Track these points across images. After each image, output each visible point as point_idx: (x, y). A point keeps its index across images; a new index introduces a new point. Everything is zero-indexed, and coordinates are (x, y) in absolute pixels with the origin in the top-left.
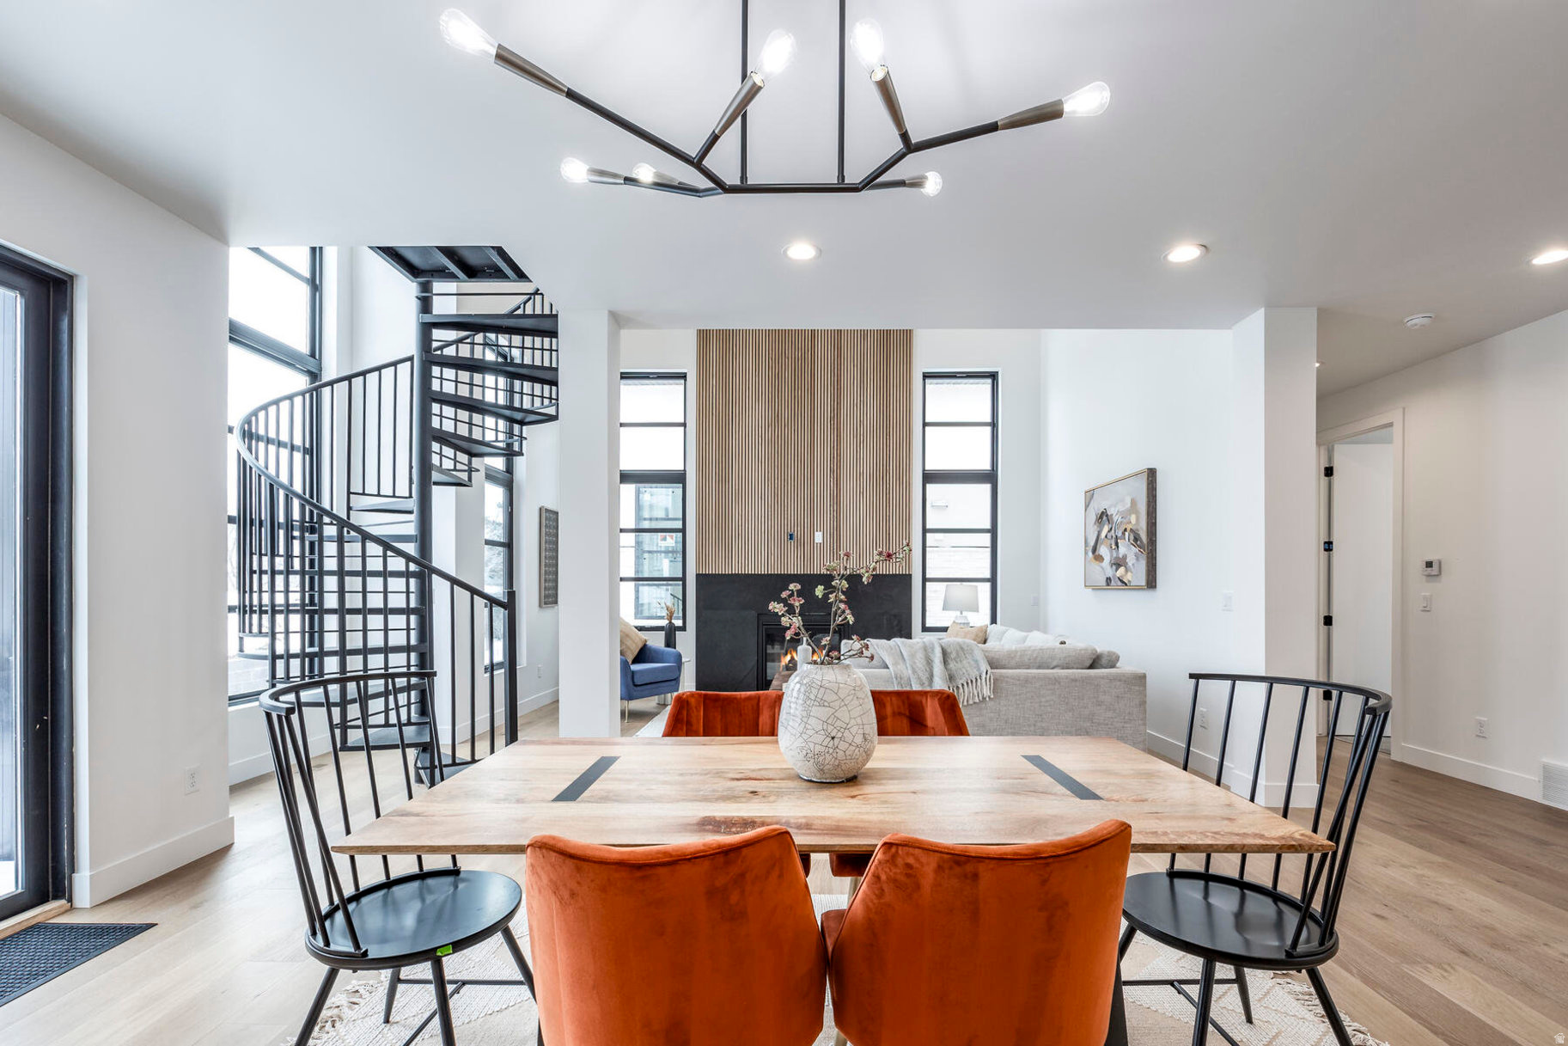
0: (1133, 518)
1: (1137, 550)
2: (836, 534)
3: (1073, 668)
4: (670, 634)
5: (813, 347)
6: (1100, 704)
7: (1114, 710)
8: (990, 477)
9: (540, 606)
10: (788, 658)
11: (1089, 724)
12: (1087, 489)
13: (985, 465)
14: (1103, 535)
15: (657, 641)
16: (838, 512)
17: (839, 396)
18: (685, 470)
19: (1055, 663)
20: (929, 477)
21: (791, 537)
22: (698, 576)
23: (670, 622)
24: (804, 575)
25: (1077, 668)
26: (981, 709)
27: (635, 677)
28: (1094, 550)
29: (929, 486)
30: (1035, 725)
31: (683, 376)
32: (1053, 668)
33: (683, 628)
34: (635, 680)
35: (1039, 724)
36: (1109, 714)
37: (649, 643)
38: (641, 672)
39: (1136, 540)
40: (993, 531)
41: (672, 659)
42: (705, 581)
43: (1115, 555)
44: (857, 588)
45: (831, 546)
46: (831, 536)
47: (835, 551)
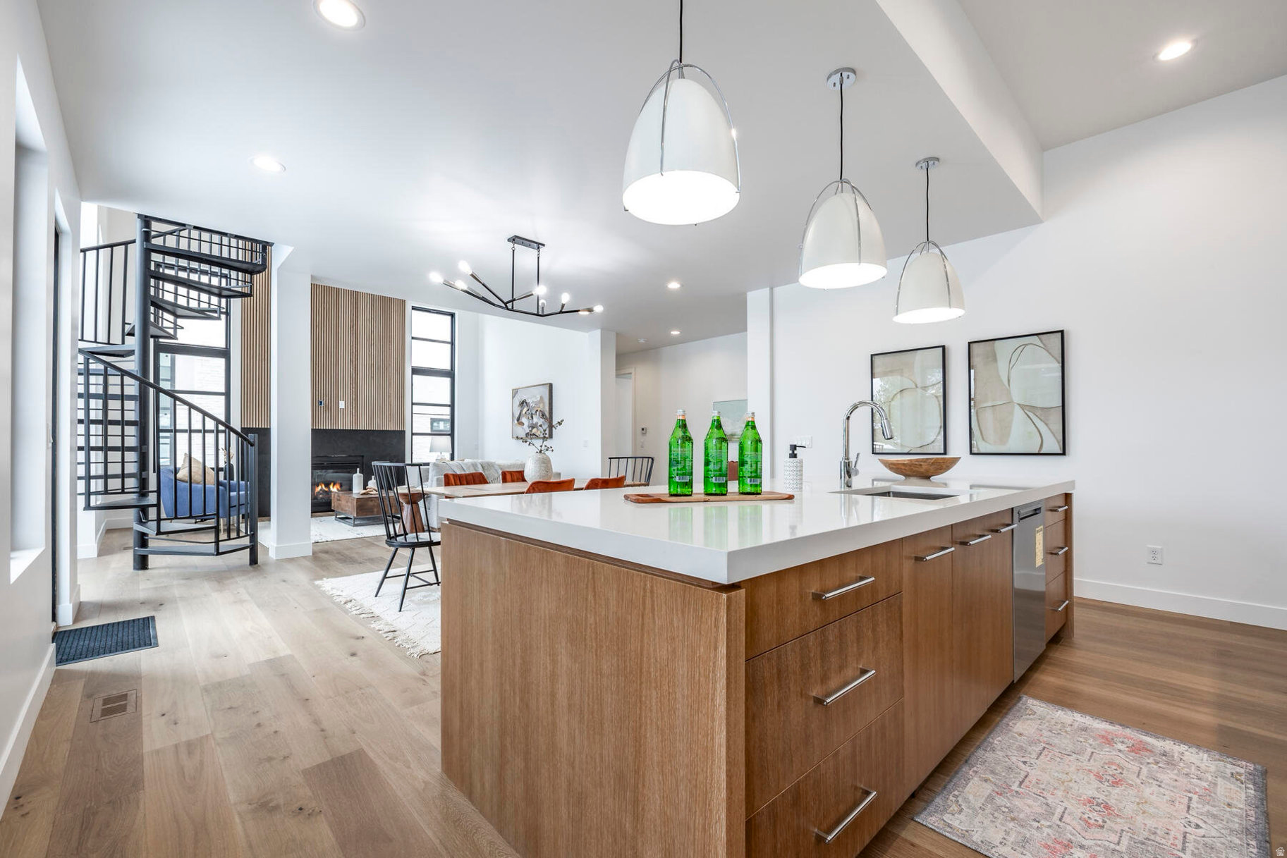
0: (541, 405)
1: (543, 420)
2: (354, 402)
8: (450, 374)
12: (514, 388)
13: (448, 367)
14: (524, 412)
17: (357, 312)
18: (228, 348)
20: (416, 371)
21: (321, 403)
22: (244, 429)
24: (331, 430)
28: (518, 420)
29: (415, 377)
39: (543, 415)
40: (452, 406)
43: (531, 422)
44: (369, 438)
45: (351, 411)
46: (351, 404)
47: (354, 414)
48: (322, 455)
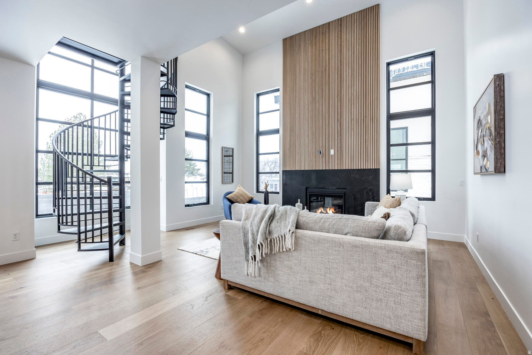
0: (489, 119)
1: (491, 142)
2: (340, 150)
3: (361, 236)
4: (267, 195)
6: (378, 269)
7: (392, 278)
8: (430, 112)
9: (222, 183)
11: (367, 285)
14: (479, 136)
16: (341, 139)
19: (346, 231)
21: (320, 153)
22: (283, 171)
23: (266, 190)
24: (325, 170)
25: (365, 237)
26: (289, 257)
28: (477, 147)
30: (325, 276)
32: (346, 234)
33: (279, 193)
35: (328, 275)
36: (387, 280)
37: (254, 198)
39: (490, 134)
40: (433, 143)
42: (285, 173)
43: (483, 149)
44: (351, 175)
45: (338, 156)
46: (338, 151)
47: (340, 158)
48: (320, 187)
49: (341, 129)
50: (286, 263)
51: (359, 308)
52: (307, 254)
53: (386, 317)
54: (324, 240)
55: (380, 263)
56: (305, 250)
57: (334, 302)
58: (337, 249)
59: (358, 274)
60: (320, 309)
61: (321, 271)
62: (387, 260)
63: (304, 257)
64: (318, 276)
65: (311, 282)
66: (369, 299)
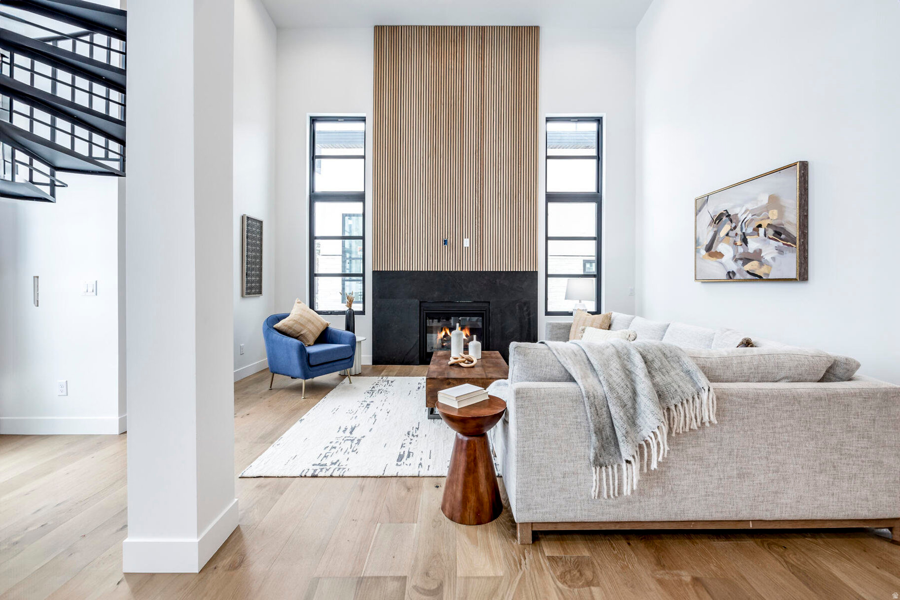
0: (774, 213)
1: (780, 244)
2: (479, 241)
4: (350, 318)
5: (462, 96)
6: (851, 429)
7: (869, 438)
8: (596, 198)
9: (242, 296)
10: (443, 333)
11: (836, 457)
12: (700, 193)
13: (593, 189)
14: (722, 233)
15: (338, 325)
16: (482, 223)
18: (365, 192)
20: (551, 197)
21: (445, 242)
22: (374, 272)
23: (350, 309)
24: (455, 272)
25: (811, 381)
26: (698, 437)
27: (310, 359)
28: (709, 249)
29: (550, 204)
31: (363, 120)
33: (363, 313)
34: (311, 362)
35: (773, 457)
37: (331, 326)
38: (317, 354)
39: (778, 234)
40: (598, 239)
41: (347, 341)
42: (379, 276)
43: (742, 251)
44: (496, 281)
45: (477, 249)
46: (477, 242)
47: (479, 253)
48: (446, 300)
49: (482, 206)
50: (691, 451)
51: (822, 498)
52: (735, 427)
53: (863, 500)
54: (767, 395)
55: (855, 418)
56: (730, 420)
57: (783, 501)
58: (788, 408)
59: (823, 442)
60: (750, 521)
61: (760, 452)
62: (865, 413)
63: (729, 432)
64: (754, 463)
65: (741, 476)
66: (838, 479)
